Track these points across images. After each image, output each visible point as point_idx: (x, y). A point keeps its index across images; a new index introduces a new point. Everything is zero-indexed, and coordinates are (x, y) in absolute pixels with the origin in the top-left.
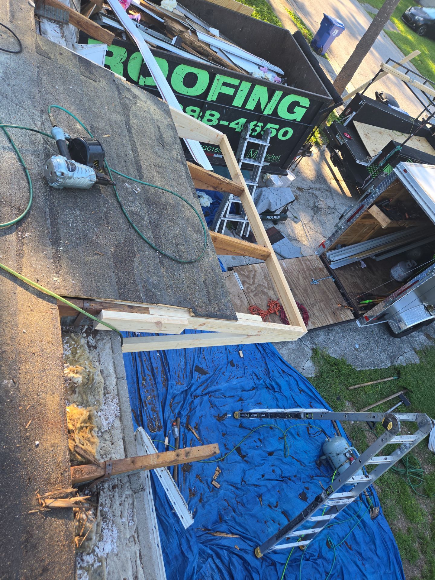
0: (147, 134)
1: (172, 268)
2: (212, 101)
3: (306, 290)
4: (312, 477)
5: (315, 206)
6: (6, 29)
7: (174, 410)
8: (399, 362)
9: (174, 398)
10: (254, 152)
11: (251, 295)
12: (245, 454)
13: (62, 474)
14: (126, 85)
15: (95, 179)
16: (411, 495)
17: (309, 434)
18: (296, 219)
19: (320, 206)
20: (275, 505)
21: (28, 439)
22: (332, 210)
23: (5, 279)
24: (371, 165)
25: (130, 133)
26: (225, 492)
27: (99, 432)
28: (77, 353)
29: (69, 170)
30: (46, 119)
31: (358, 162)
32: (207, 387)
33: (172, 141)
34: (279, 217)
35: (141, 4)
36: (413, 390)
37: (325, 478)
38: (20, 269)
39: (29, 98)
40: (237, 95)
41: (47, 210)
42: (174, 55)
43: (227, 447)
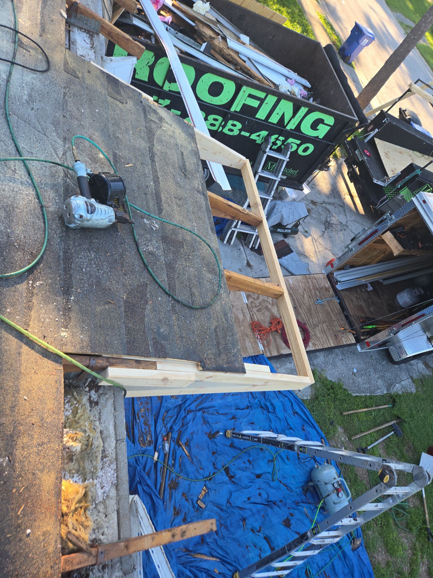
0: (169, 162)
1: (183, 316)
2: (235, 111)
3: (310, 310)
4: (297, 504)
5: (326, 221)
6: (35, 45)
7: (167, 424)
8: (395, 390)
9: (167, 411)
10: (272, 165)
11: (255, 310)
12: (233, 475)
13: (51, 567)
14: (152, 106)
15: (114, 220)
16: (394, 528)
17: (299, 458)
18: (307, 234)
19: (332, 222)
20: (258, 530)
21: (19, 527)
22: (344, 227)
23: (11, 336)
24: (388, 186)
25: (153, 161)
26: (210, 513)
27: (94, 503)
28: (77, 413)
29: (88, 212)
30: (69, 148)
31: (375, 181)
32: (201, 403)
33: (194, 168)
34: (289, 231)
35: (173, 5)
36: (406, 420)
37: (310, 505)
38: (27, 325)
39: (53, 124)
40: (261, 108)
41: (61, 254)
42: (202, 63)
43: (216, 466)
